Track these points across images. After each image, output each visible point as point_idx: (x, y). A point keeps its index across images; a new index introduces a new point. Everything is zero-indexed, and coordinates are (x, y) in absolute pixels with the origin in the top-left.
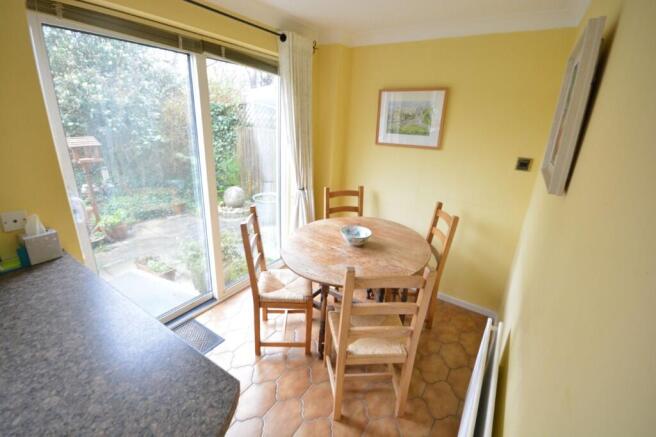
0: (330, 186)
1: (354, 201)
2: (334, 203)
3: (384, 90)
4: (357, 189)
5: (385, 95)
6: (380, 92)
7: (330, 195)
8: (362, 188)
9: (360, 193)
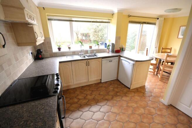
0: (163, 47)
1: (169, 51)
2: (163, 51)
3: (181, 26)
4: (170, 48)
5: (181, 27)
6: (180, 27)
7: (163, 49)
8: (171, 48)
9: (171, 49)
